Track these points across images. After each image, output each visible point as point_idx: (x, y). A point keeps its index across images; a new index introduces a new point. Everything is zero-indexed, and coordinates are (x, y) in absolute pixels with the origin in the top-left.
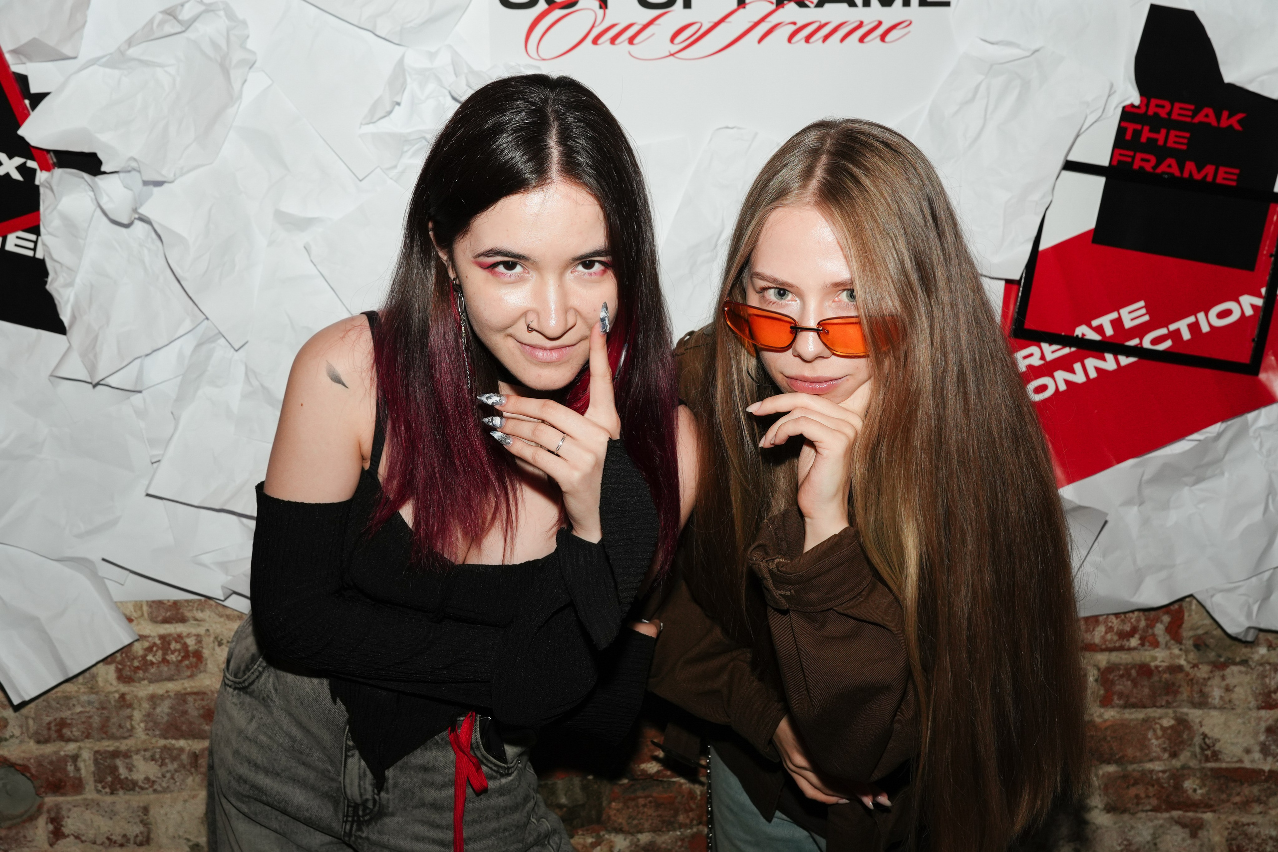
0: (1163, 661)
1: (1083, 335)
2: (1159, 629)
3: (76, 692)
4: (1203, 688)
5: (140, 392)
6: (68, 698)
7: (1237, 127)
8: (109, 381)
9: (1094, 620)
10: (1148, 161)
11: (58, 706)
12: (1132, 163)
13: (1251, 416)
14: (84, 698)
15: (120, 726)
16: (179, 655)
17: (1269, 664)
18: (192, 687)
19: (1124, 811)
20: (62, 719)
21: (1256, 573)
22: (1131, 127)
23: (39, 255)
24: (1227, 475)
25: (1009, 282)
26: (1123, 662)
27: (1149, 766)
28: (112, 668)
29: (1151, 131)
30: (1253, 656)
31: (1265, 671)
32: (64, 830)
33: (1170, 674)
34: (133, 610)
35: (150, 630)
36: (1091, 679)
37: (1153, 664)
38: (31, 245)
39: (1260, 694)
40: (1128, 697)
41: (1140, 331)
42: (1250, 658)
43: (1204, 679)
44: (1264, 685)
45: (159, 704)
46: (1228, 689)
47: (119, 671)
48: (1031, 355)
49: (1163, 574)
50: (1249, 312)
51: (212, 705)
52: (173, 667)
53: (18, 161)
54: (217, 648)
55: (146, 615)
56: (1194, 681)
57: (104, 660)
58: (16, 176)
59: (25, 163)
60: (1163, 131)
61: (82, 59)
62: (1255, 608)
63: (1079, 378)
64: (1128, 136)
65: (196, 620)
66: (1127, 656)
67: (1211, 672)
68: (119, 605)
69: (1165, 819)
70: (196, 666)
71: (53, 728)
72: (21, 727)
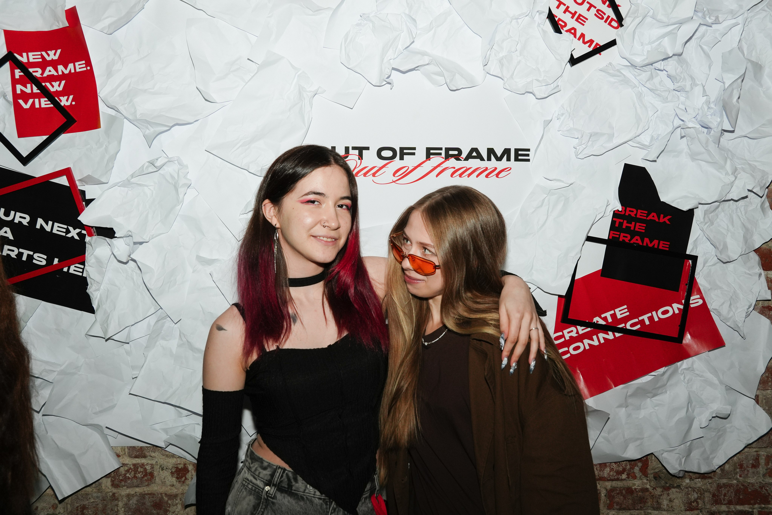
0: (639, 486)
1: (597, 322)
2: (637, 470)
3: (92, 491)
4: (659, 500)
5: (128, 343)
6: (87, 494)
7: (668, 222)
8: (114, 337)
9: (603, 465)
10: (626, 237)
11: (82, 498)
12: (619, 238)
13: (679, 364)
14: (95, 495)
15: (112, 509)
16: (142, 474)
17: (691, 488)
18: (148, 491)
20: (84, 505)
21: (683, 442)
22: (618, 221)
23: (85, 276)
24: (668, 392)
25: (560, 296)
26: (619, 486)
28: (109, 480)
29: (627, 223)
30: (682, 484)
31: (688, 491)
33: (642, 493)
34: (120, 451)
35: (129, 461)
36: (603, 495)
37: (633, 488)
38: (81, 270)
39: (686, 503)
40: (621, 504)
41: (625, 320)
42: (681, 484)
43: (659, 495)
44: (688, 498)
45: (132, 499)
46: (671, 501)
47: (112, 481)
48: (572, 331)
49: (638, 442)
50: (677, 312)
51: (158, 501)
52: (139, 480)
53: (77, 230)
54: (161, 471)
55: (127, 453)
56: (654, 496)
57: (106, 476)
58: (77, 237)
59: (81, 231)
60: (633, 223)
61: (111, 183)
62: (683, 460)
63: (596, 343)
64: (617, 225)
65: (152, 457)
66: (621, 483)
67: (662, 492)
68: (114, 448)
70: (151, 479)
71: (79, 510)
72: (64, 508)
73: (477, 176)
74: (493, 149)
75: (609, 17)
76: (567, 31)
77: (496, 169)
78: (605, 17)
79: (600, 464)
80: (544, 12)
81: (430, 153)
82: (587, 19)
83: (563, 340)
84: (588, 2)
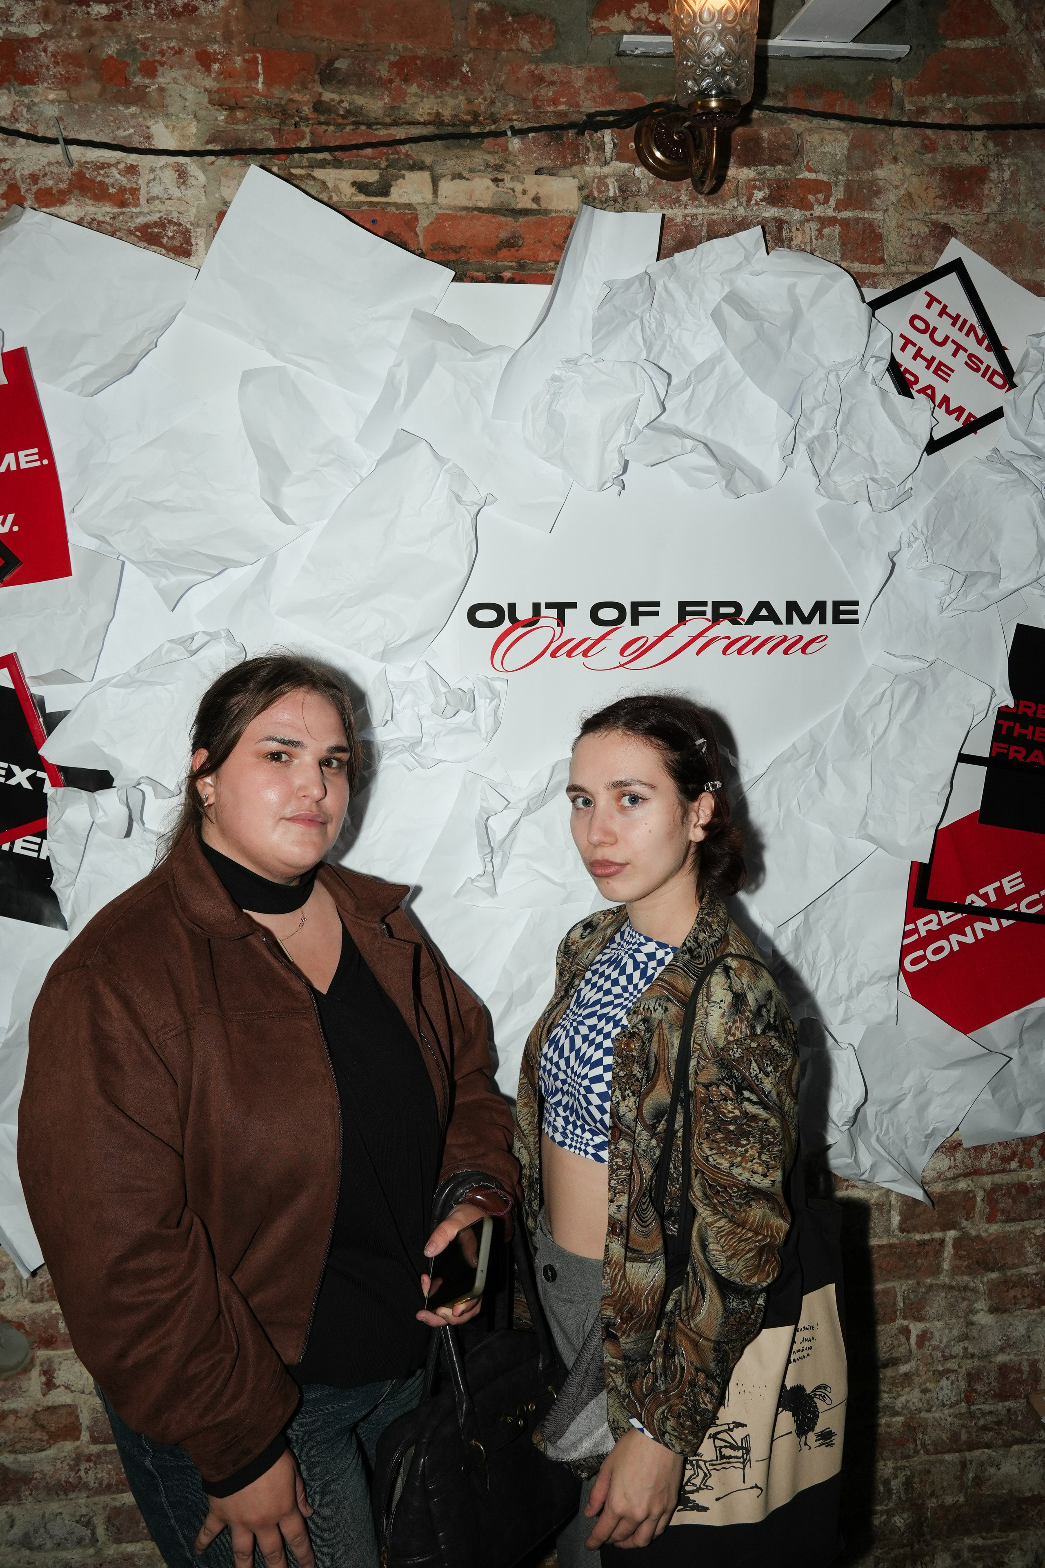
0: (1036, 1179)
1: (973, 902)
2: (1034, 1151)
10: (1020, 752)
12: (1008, 753)
19: (1005, 1311)
22: (1005, 724)
23: (43, 856)
25: (914, 864)
26: (1005, 1182)
27: (1025, 1270)
29: (1021, 727)
32: (55, 1381)
37: (1028, 1182)
38: (36, 847)
40: (1009, 1212)
41: (1017, 897)
48: (931, 921)
53: (29, 772)
58: (27, 785)
59: (36, 774)
60: (1031, 727)
63: (969, 939)
64: (1004, 732)
66: (1007, 1177)
69: (1037, 1314)
73: (769, 652)
74: (796, 602)
75: (988, 367)
76: (919, 391)
77: (801, 638)
78: (983, 367)
79: (975, 1148)
80: (883, 359)
81: (684, 611)
82: (953, 371)
83: (916, 937)
84: (953, 342)
